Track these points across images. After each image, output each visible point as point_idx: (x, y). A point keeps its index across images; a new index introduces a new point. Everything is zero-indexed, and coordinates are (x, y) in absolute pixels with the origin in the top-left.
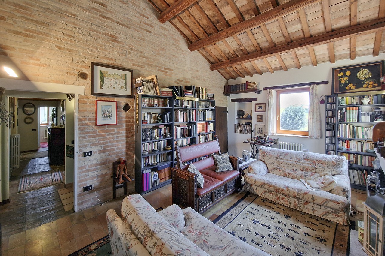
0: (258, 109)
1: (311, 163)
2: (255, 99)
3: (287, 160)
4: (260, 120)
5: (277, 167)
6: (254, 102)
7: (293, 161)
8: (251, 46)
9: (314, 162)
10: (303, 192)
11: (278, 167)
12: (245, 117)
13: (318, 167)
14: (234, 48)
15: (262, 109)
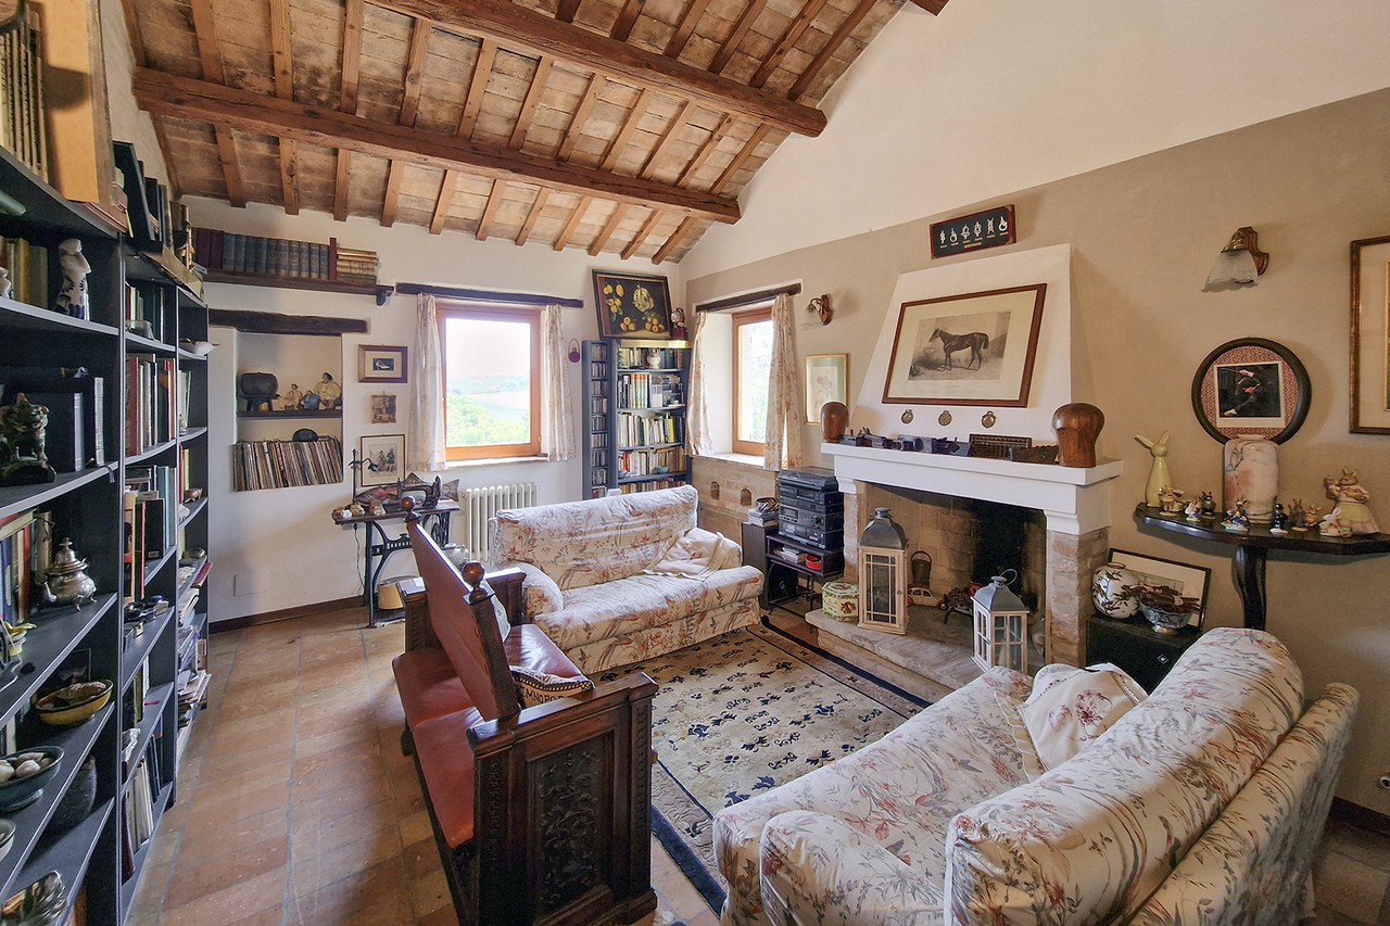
0: (375, 368)
1: (648, 520)
2: (360, 326)
3: (597, 531)
4: (385, 416)
5: (575, 562)
6: (350, 340)
7: (611, 529)
8: (449, 102)
9: (653, 515)
10: (700, 591)
11: (579, 563)
12: (277, 405)
13: (663, 525)
14: (371, 65)
15: (392, 368)
